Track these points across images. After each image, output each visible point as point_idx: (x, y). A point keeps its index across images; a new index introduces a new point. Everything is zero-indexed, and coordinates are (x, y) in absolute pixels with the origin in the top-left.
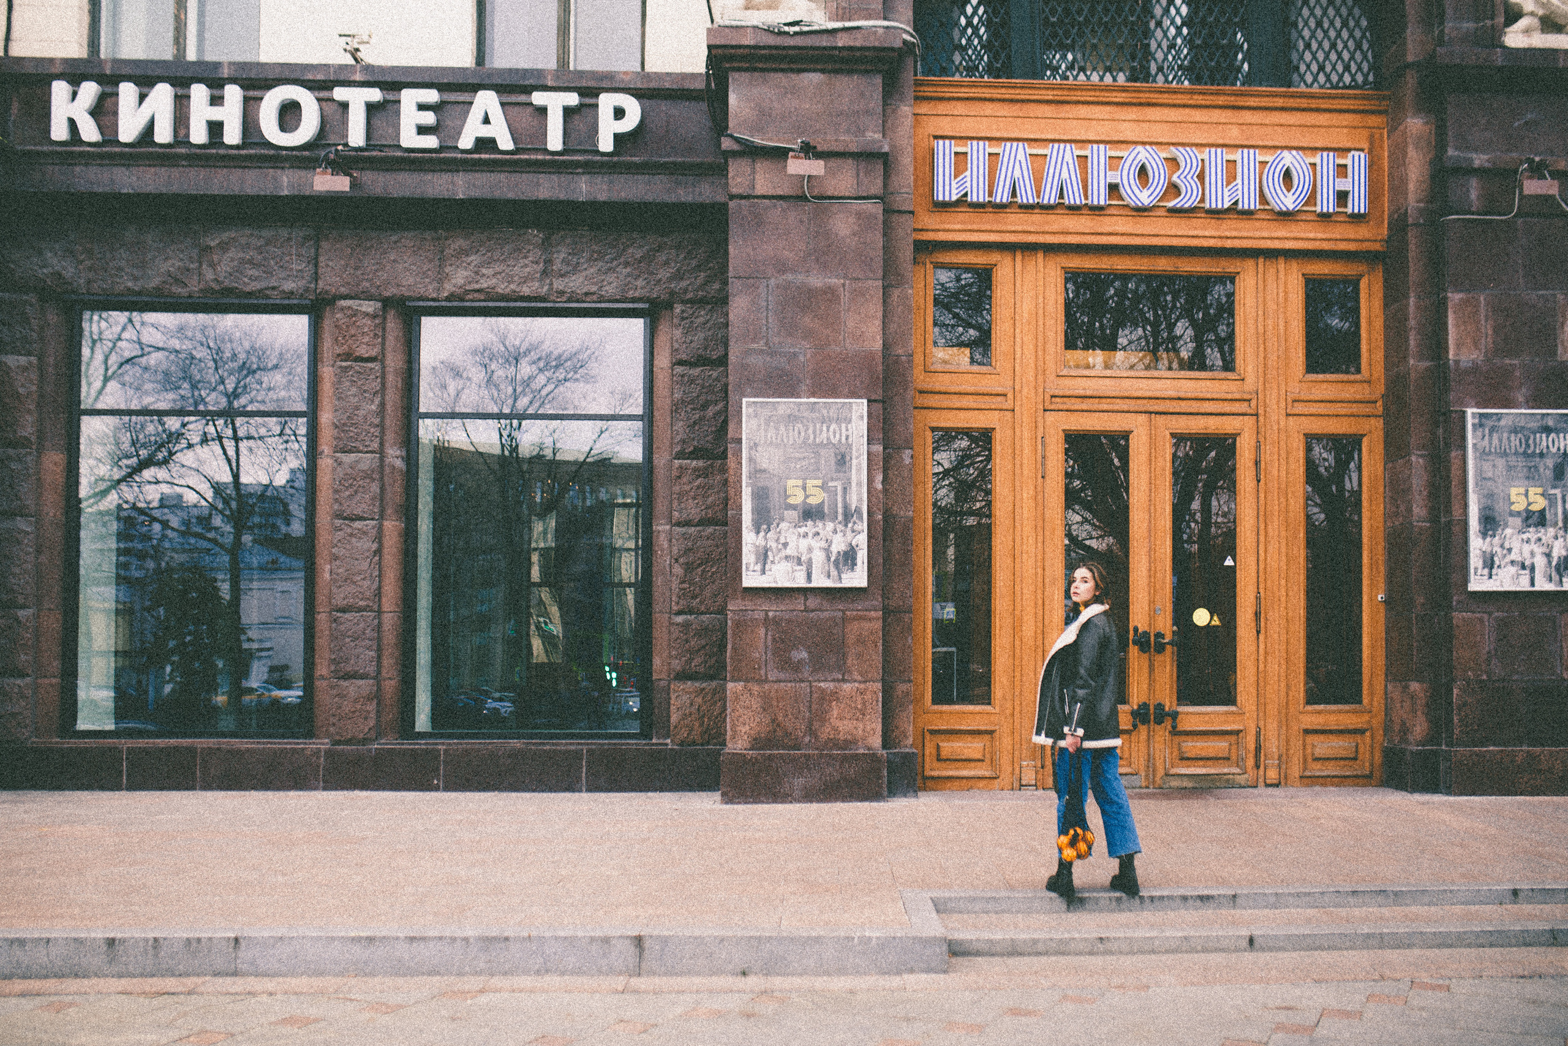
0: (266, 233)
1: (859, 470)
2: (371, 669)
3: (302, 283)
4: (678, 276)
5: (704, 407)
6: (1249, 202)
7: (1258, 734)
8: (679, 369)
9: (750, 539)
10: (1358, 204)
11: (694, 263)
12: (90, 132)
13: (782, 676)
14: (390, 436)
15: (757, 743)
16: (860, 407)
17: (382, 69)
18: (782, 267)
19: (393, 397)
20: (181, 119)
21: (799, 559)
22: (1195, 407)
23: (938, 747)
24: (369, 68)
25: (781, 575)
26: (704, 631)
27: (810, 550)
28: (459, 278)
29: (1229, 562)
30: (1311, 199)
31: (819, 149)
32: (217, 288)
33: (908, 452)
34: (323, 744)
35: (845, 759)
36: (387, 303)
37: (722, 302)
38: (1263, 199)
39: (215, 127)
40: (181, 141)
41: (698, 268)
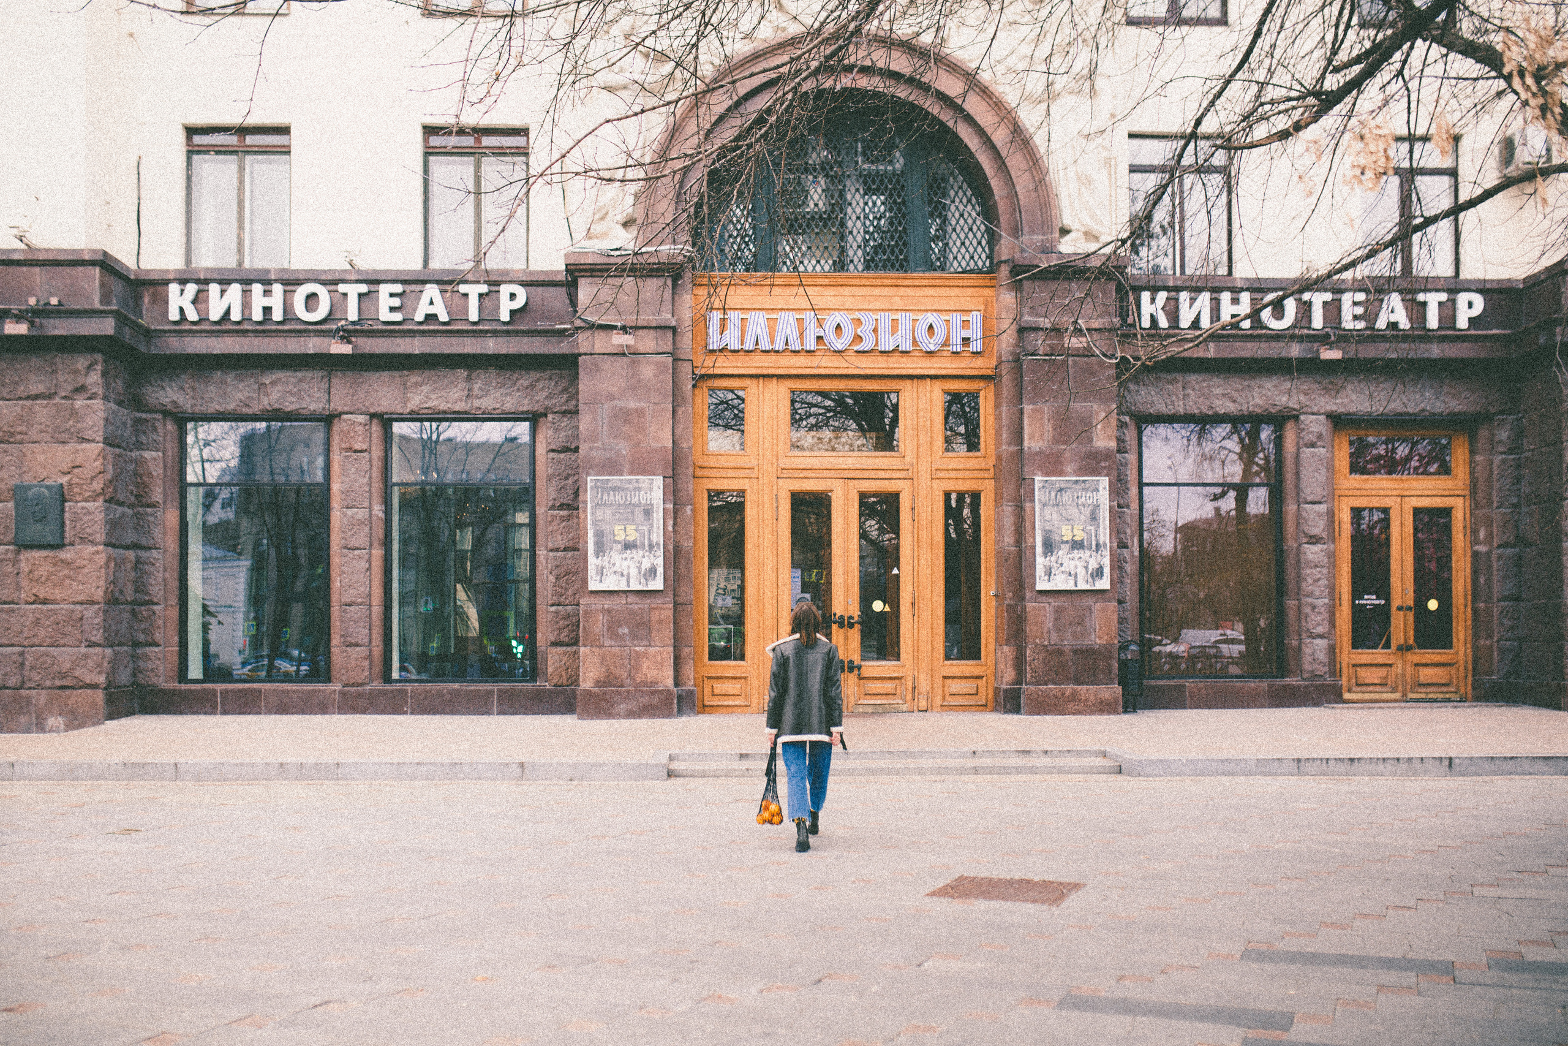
0: (299, 374)
1: (658, 520)
2: (366, 641)
3: (321, 406)
4: (550, 397)
5: (567, 478)
6: (906, 346)
7: (914, 679)
8: (552, 455)
9: (592, 561)
10: (976, 346)
11: (560, 388)
12: (192, 315)
13: (613, 643)
14: (376, 499)
15: (598, 683)
16: (658, 481)
17: (367, 272)
18: (611, 397)
19: (376, 473)
20: (246, 305)
21: (622, 573)
22: (872, 474)
23: (712, 687)
24: (359, 271)
25: (611, 583)
26: (568, 616)
27: (629, 568)
28: (416, 400)
29: (895, 571)
30: (946, 343)
31: (632, 324)
32: (270, 408)
33: (689, 507)
34: (337, 686)
35: (652, 693)
36: (373, 416)
37: (577, 412)
38: (915, 342)
39: (267, 310)
40: (246, 319)
41: (562, 392)
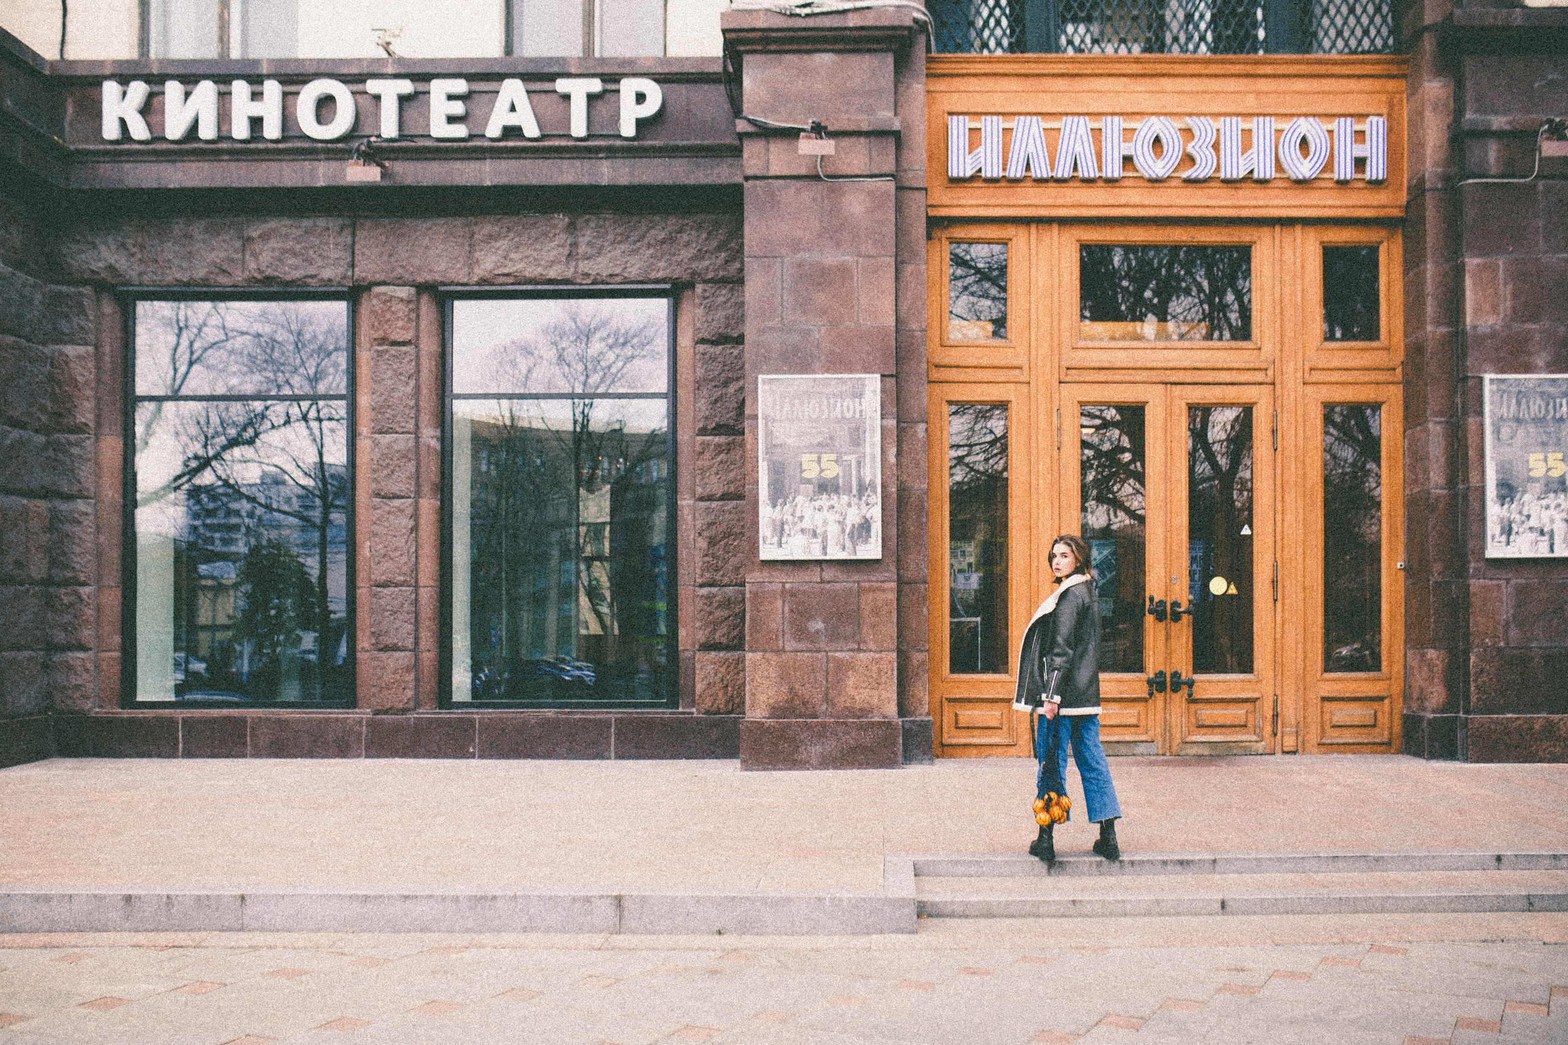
0: (306, 223)
1: (873, 445)
2: (409, 643)
3: (340, 270)
4: (699, 256)
5: (726, 384)
6: (1264, 170)
7: (1276, 702)
8: (701, 348)
9: (766, 512)
10: (1376, 169)
11: (714, 244)
12: (139, 130)
13: (800, 646)
14: (425, 418)
15: (777, 711)
16: (873, 383)
17: (415, 62)
18: (796, 246)
19: (427, 379)
20: (224, 116)
21: (814, 531)
22: (1210, 377)
23: (956, 715)
24: (400, 61)
25: (796, 548)
26: (727, 603)
27: (825, 523)
28: (488, 263)
29: (1246, 531)
30: (1329, 166)
31: (831, 128)
32: (259, 277)
33: (923, 426)
34: (362, 714)
35: (861, 727)
36: (423, 288)
37: (741, 281)
38: (1279, 167)
39: (256, 123)
40: (224, 137)
41: (719, 248)
